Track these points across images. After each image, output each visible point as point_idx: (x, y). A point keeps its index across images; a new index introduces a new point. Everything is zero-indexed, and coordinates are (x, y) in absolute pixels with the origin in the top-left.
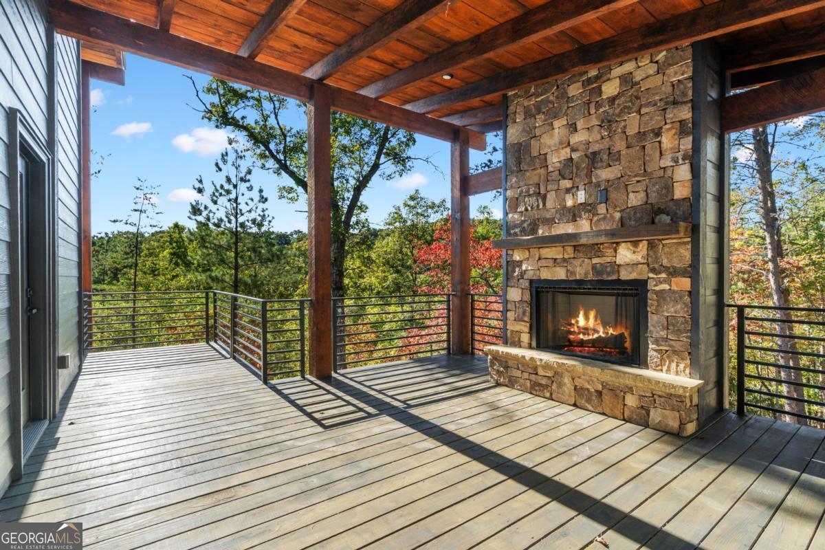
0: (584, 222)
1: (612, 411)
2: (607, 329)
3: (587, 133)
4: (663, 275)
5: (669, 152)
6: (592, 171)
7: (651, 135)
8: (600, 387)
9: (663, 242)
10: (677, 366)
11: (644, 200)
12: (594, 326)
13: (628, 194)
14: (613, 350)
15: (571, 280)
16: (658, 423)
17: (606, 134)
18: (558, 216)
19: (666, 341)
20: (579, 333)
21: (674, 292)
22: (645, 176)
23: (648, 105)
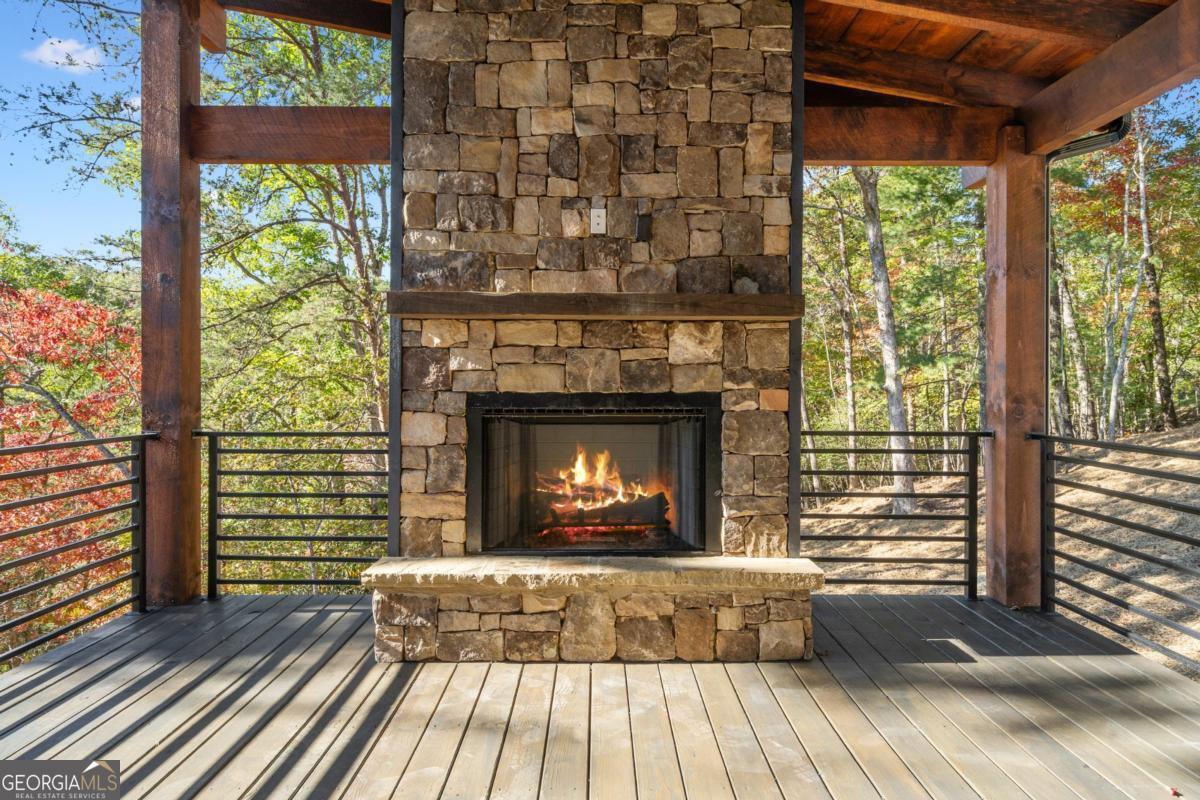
0: (603, 273)
1: (694, 649)
2: (631, 488)
3: (610, 92)
4: (749, 385)
5: (757, 170)
6: (620, 174)
7: (730, 132)
8: (669, 608)
9: (748, 326)
10: (769, 540)
11: (719, 249)
12: (606, 482)
13: (690, 234)
14: (643, 527)
15: (573, 395)
16: (774, 649)
17: (651, 106)
18: (544, 253)
19: (753, 501)
20: (575, 498)
21: (766, 414)
22: (719, 205)
23: (725, 76)
